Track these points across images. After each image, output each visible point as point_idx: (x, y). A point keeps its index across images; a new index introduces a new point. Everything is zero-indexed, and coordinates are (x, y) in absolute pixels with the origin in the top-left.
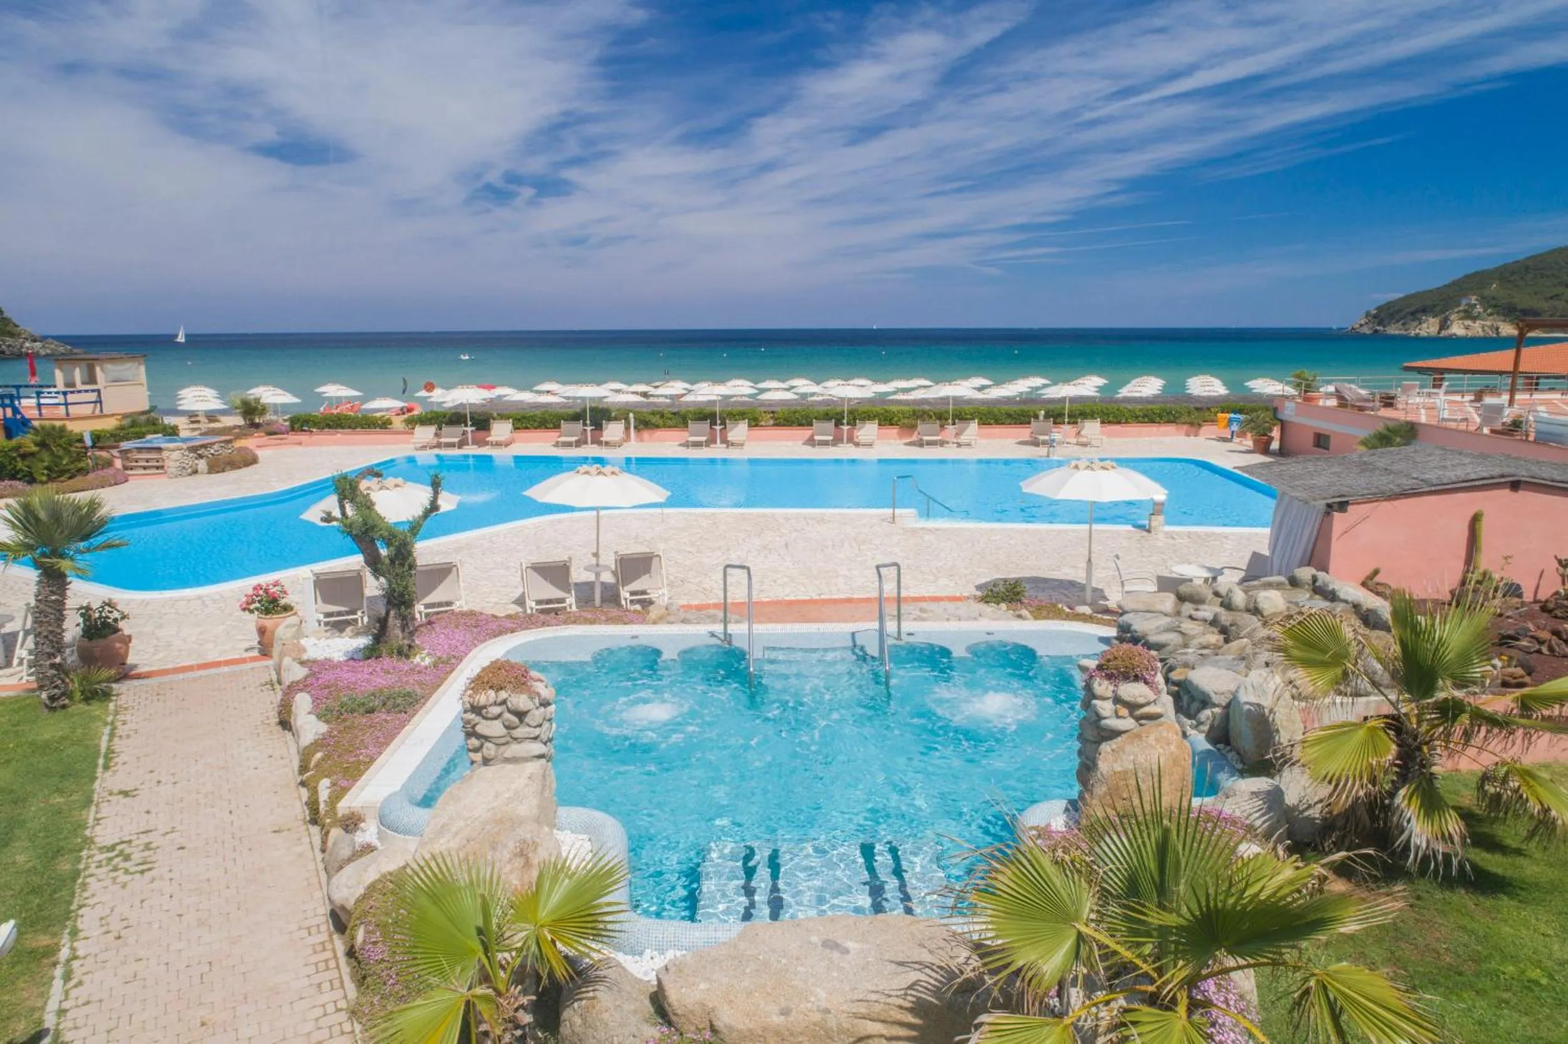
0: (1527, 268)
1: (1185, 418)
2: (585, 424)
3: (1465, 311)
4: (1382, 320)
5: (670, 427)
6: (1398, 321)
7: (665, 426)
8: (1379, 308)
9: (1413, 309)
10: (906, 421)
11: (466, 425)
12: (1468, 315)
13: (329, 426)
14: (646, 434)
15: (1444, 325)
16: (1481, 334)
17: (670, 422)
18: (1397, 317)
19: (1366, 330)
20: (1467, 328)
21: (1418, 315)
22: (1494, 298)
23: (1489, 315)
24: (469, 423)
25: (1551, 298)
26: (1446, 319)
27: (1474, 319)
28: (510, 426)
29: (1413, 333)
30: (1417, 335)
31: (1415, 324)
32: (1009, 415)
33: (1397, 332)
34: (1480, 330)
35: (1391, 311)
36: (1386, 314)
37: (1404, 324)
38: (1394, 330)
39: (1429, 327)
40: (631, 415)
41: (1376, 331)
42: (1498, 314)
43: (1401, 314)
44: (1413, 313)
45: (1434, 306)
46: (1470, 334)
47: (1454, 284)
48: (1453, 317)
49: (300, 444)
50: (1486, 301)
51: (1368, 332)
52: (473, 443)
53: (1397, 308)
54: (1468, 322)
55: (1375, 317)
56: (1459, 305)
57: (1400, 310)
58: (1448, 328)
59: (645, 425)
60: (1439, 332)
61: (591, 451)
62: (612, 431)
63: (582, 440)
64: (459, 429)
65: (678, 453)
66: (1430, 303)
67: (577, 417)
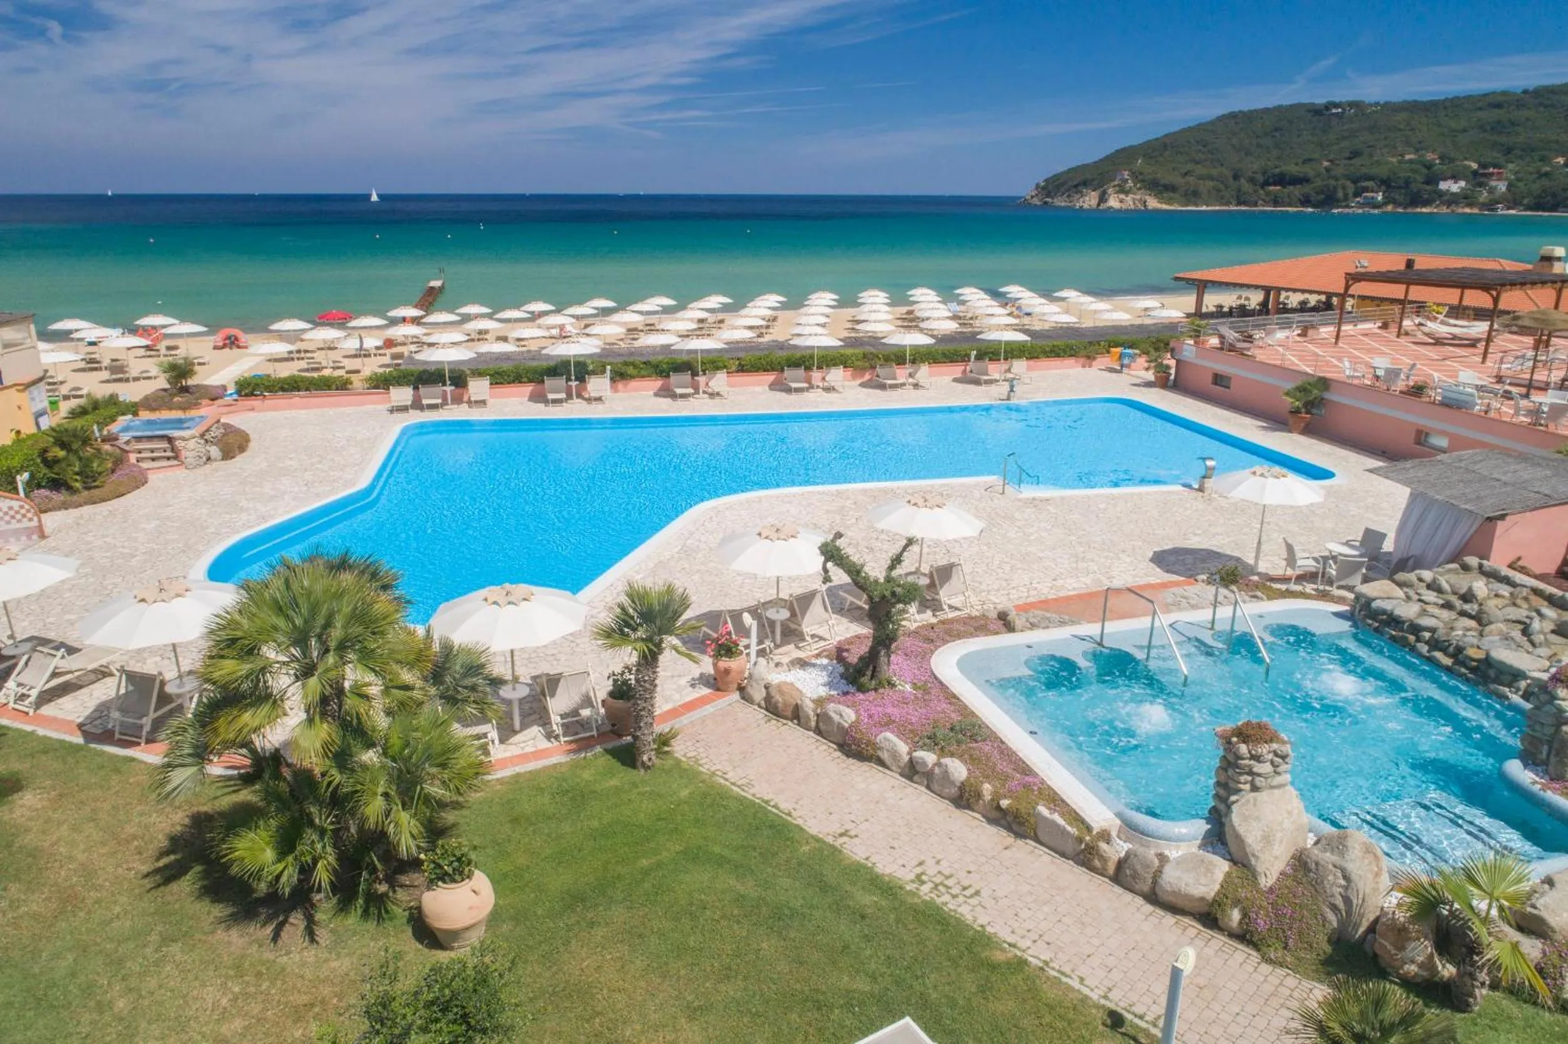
0: (1165, 145)
1: (1083, 352)
2: (569, 379)
3: (1119, 185)
4: (1050, 192)
5: (643, 377)
6: (1063, 194)
7: (638, 376)
8: (1046, 181)
9: (1075, 183)
10: (859, 363)
11: (444, 384)
12: (1122, 190)
13: (283, 389)
14: (620, 385)
15: (1103, 199)
16: (1132, 207)
17: (643, 372)
18: (1062, 190)
19: (1036, 201)
20: (1121, 201)
21: (1080, 188)
22: (1141, 174)
23: (1139, 189)
24: (448, 382)
25: (1186, 174)
26: (1104, 193)
27: (1127, 193)
28: (488, 382)
29: (1078, 206)
30: (1081, 207)
31: (1077, 196)
32: (944, 355)
33: (1063, 204)
34: (1131, 204)
35: (1058, 182)
36: (1054, 186)
37: (1069, 196)
38: (1060, 202)
39: (1090, 200)
40: (609, 367)
41: (1046, 203)
42: (1145, 188)
43: (1066, 187)
44: (1076, 186)
45: (1093, 180)
46: (1124, 207)
47: (1107, 158)
48: (1110, 191)
49: (253, 409)
50: (1136, 176)
51: (1038, 203)
52: (452, 403)
54: (1122, 196)
55: (1043, 188)
56: (1113, 180)
57: (1063, 184)
58: (1106, 201)
59: (620, 376)
60: (1099, 205)
61: (575, 410)
62: (598, 385)
63: (569, 396)
64: (438, 389)
65: (666, 408)
66: (1089, 177)
67: (559, 369)
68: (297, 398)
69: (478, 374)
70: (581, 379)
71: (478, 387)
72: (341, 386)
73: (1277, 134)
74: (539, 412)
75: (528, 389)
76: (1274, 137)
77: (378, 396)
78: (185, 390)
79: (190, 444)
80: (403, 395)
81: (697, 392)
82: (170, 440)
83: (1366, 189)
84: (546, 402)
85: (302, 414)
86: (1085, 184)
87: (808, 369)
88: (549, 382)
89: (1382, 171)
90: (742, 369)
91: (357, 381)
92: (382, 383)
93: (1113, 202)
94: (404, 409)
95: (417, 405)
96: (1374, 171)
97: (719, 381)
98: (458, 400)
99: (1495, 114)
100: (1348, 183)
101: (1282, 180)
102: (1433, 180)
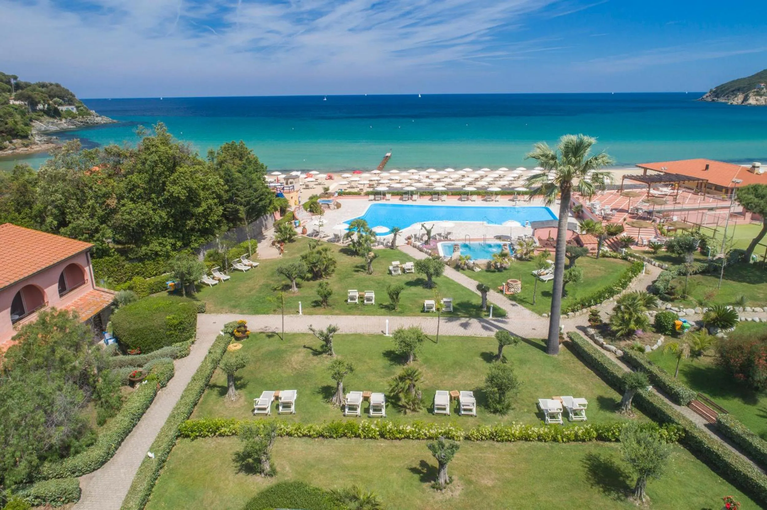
2: (409, 195)
3: (757, 91)
4: (718, 94)
5: (427, 195)
6: (724, 96)
8: (717, 88)
9: (732, 89)
12: (759, 94)
14: (421, 197)
15: (746, 99)
16: (764, 103)
18: (725, 93)
20: (757, 100)
21: (735, 92)
24: (382, 195)
26: (747, 96)
27: (761, 96)
28: (391, 195)
29: (731, 102)
30: (732, 104)
31: (732, 97)
34: (764, 101)
35: (723, 89)
36: (720, 91)
37: (728, 97)
38: (722, 100)
39: (738, 100)
40: (419, 193)
41: (713, 100)
44: (733, 91)
45: (743, 88)
46: (759, 103)
48: (750, 95)
49: (341, 198)
51: (710, 100)
53: (726, 88)
54: (758, 98)
55: (714, 92)
56: (754, 89)
57: (726, 90)
58: (747, 100)
59: (422, 195)
60: (743, 102)
61: (410, 203)
62: (415, 197)
63: (408, 199)
64: (380, 196)
65: (431, 203)
66: (742, 86)
67: (406, 193)
68: (350, 196)
69: (389, 193)
70: (412, 195)
71: (388, 196)
72: (358, 194)
74: (401, 203)
75: (399, 197)
77: (366, 197)
78: (327, 193)
79: (332, 206)
80: (372, 197)
81: (438, 199)
82: (328, 204)
84: (403, 200)
85: (351, 200)
86: (739, 90)
87: (468, 195)
88: (404, 196)
90: (452, 195)
91: (362, 193)
92: (368, 194)
93: (752, 101)
94: (372, 200)
95: (375, 200)
97: (444, 197)
98: (383, 199)
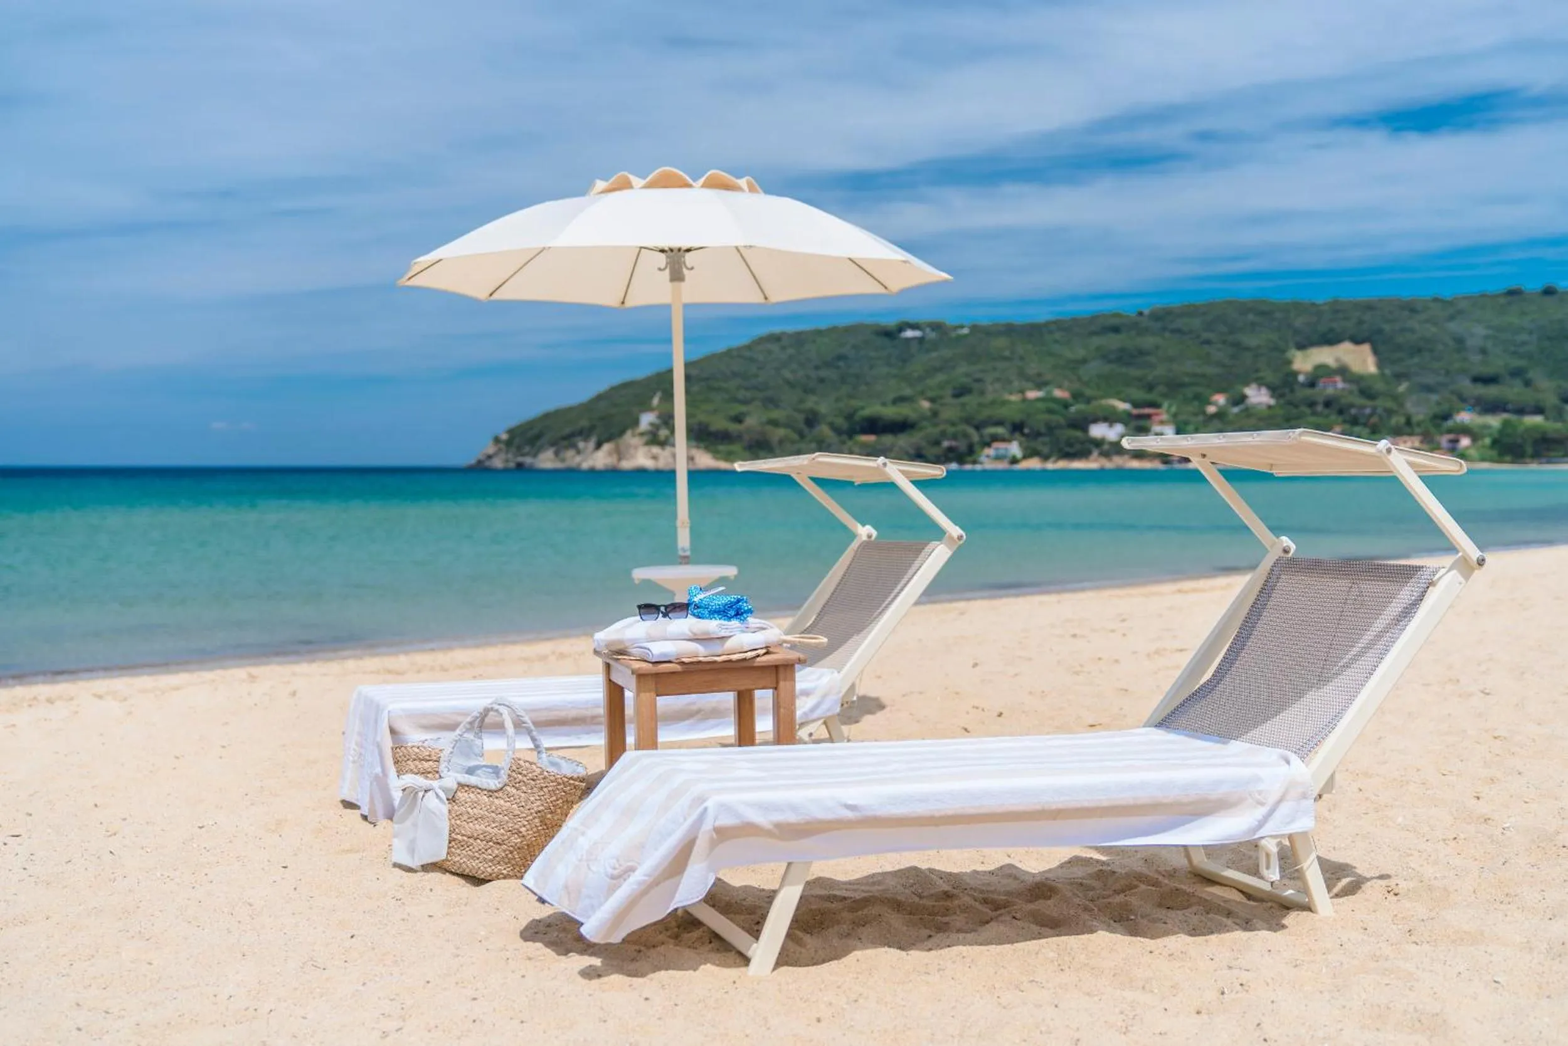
6: (546, 450)
8: (511, 432)
12: (655, 440)
15: (626, 454)
21: (574, 441)
27: (662, 445)
35: (529, 435)
36: (524, 440)
37: (556, 453)
38: (543, 462)
41: (519, 464)
43: (546, 440)
44: (566, 438)
45: (593, 428)
48: (635, 442)
57: (540, 436)
73: (841, 364)
76: (838, 367)
83: (995, 438)
86: (584, 433)
89: (1012, 413)
93: (643, 460)
96: (1003, 412)
99: (1113, 342)
100: (971, 431)
101: (874, 426)
102: (1082, 424)
